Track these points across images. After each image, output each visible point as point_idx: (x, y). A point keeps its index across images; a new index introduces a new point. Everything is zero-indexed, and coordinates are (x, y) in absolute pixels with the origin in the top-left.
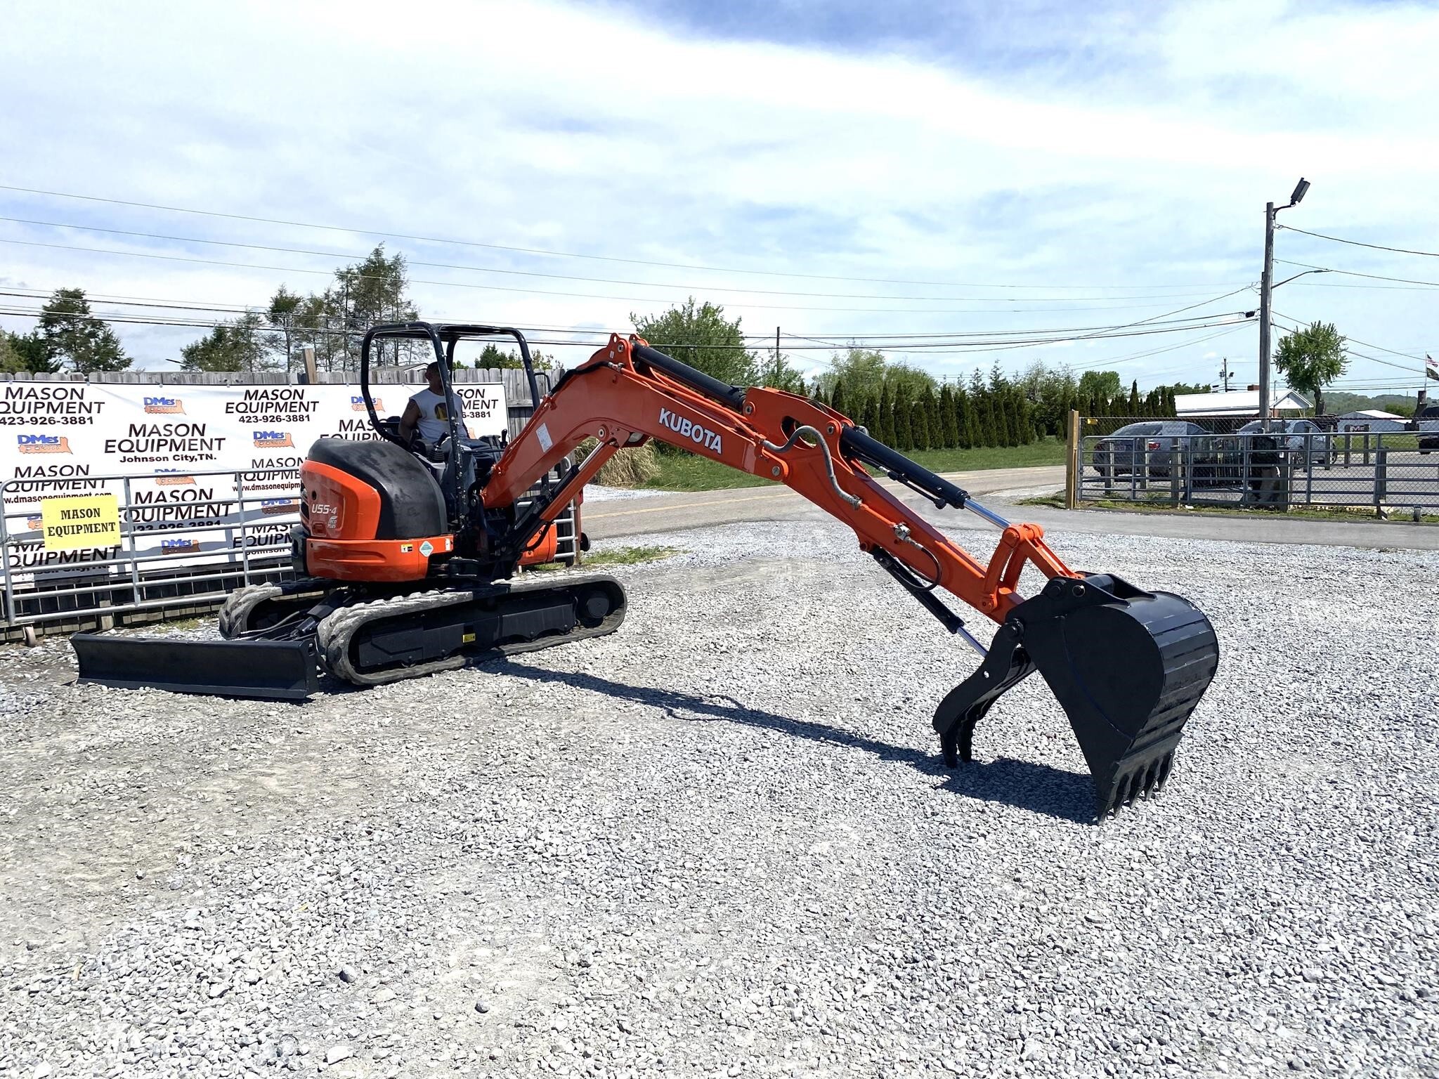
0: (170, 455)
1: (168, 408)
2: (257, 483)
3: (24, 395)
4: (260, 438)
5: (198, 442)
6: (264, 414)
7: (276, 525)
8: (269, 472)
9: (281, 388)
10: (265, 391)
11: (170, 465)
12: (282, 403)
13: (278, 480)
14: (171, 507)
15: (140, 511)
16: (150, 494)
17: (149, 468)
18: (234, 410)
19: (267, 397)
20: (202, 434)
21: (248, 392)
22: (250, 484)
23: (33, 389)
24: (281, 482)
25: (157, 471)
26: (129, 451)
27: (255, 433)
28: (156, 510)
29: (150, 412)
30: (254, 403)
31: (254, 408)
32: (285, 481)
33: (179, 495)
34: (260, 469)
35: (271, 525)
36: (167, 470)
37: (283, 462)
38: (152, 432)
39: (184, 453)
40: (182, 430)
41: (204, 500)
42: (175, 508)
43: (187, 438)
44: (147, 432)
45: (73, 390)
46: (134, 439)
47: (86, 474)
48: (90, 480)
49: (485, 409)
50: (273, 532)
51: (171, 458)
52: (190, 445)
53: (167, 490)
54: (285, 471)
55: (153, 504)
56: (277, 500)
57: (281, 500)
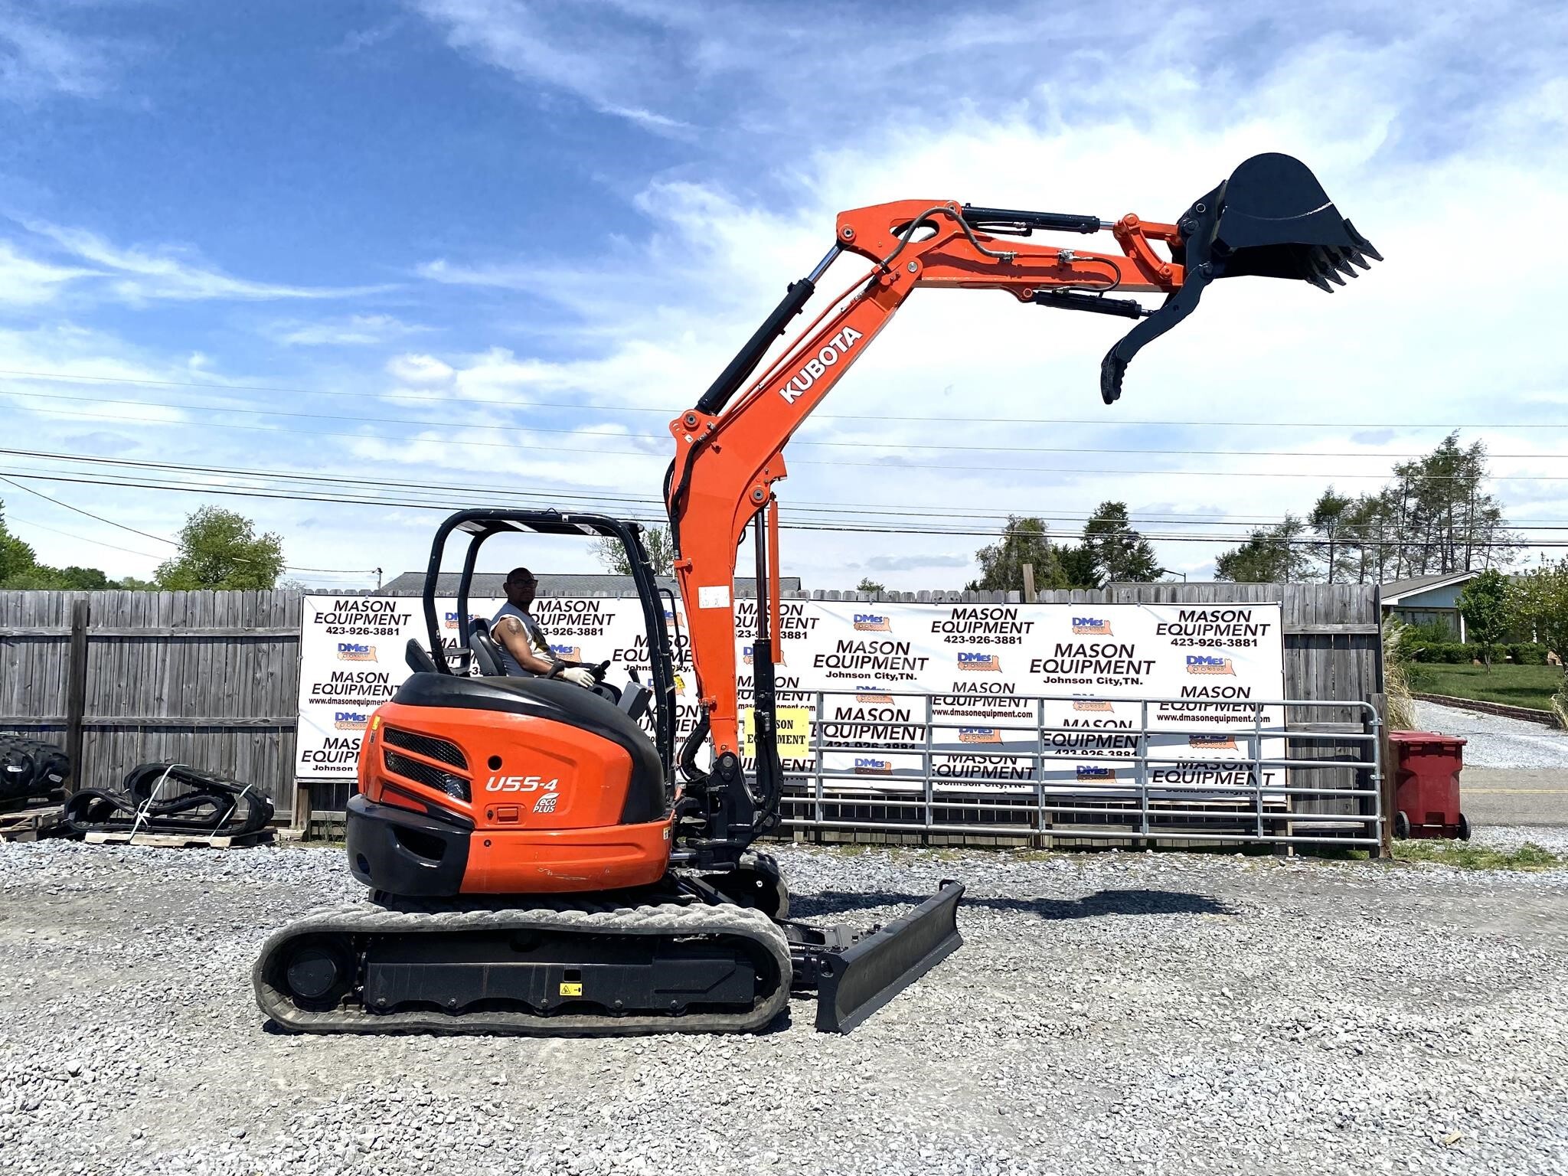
0: (872, 673)
1: (878, 626)
2: (957, 708)
4: (965, 660)
5: (901, 661)
6: (971, 634)
7: (974, 756)
8: (970, 697)
9: (991, 607)
10: (974, 610)
11: (872, 682)
12: (992, 623)
13: (979, 706)
14: (868, 726)
15: (839, 727)
16: (850, 710)
17: (850, 684)
18: (940, 629)
19: (976, 616)
20: (906, 653)
21: (955, 611)
22: (949, 708)
24: (983, 709)
25: (858, 688)
26: (835, 666)
27: (960, 655)
28: (854, 727)
29: (859, 628)
30: (962, 622)
31: (961, 628)
32: (987, 709)
33: (877, 714)
34: (962, 693)
35: (968, 756)
36: (867, 688)
37: (987, 687)
38: (857, 649)
39: (886, 672)
40: (887, 648)
41: (901, 721)
42: (872, 727)
43: (890, 656)
44: (854, 649)
45: (794, 606)
46: (841, 654)
47: (796, 686)
48: (797, 692)
49: (1249, 636)
50: (970, 763)
51: (873, 676)
52: (893, 663)
53: (866, 708)
54: (988, 697)
55: (851, 721)
56: (976, 728)
57: (981, 729)
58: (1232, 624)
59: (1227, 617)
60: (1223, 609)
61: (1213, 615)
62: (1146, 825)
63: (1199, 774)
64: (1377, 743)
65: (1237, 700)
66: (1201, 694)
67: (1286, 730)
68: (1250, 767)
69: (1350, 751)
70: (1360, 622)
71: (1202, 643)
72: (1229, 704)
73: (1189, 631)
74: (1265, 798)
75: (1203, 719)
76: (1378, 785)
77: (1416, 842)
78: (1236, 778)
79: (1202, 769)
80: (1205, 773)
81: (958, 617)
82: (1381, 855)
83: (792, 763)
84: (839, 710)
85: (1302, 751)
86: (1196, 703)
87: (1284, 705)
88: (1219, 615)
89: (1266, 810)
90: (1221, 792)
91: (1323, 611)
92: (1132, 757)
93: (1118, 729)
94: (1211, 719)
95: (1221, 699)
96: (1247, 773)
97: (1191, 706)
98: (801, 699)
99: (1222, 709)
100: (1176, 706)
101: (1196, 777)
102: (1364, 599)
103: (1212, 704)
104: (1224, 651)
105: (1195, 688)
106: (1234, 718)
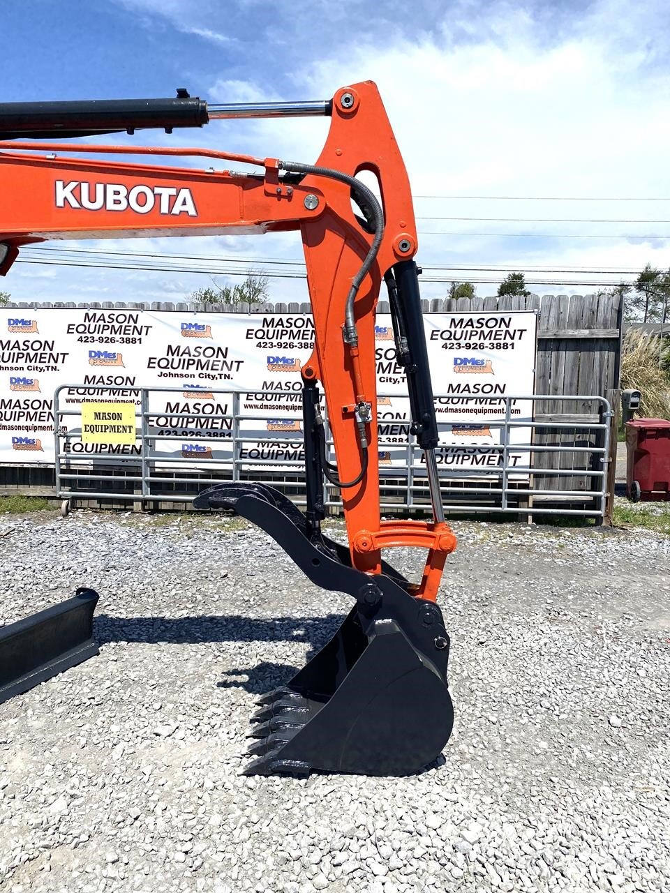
0: (197, 373)
1: (200, 332)
2: (266, 403)
3: (97, 319)
4: (273, 363)
5: (221, 364)
6: (279, 340)
7: (278, 442)
8: (276, 394)
9: (295, 317)
10: (281, 319)
11: (196, 381)
12: (296, 330)
13: (283, 402)
14: (193, 418)
15: (169, 419)
16: (178, 404)
17: (178, 383)
18: (253, 336)
19: (282, 325)
20: (225, 357)
21: (265, 320)
22: (259, 403)
23: (103, 315)
25: (185, 386)
26: (166, 368)
27: (269, 358)
28: (181, 419)
29: (185, 335)
30: (271, 329)
31: (270, 335)
32: (290, 403)
33: (200, 407)
34: (269, 390)
35: (274, 442)
36: (192, 386)
37: (291, 385)
38: (184, 353)
39: (208, 372)
40: (209, 352)
41: (220, 414)
42: (196, 419)
43: (211, 359)
44: (180, 354)
45: (131, 316)
46: (170, 357)
47: (132, 384)
48: (134, 390)
49: (508, 340)
50: (275, 448)
51: (197, 376)
52: (213, 365)
53: (191, 403)
54: (290, 394)
55: (179, 414)
56: (280, 420)
57: (285, 420)
58: (494, 329)
59: (491, 323)
60: (487, 317)
61: (478, 322)
62: (410, 498)
63: (459, 456)
64: (608, 431)
65: (496, 396)
66: (464, 390)
67: (533, 420)
68: (501, 451)
69: (587, 437)
70: (605, 328)
71: (468, 346)
72: (487, 398)
73: (458, 337)
74: (510, 476)
75: (464, 411)
76: (606, 468)
77: (646, 504)
78: (489, 460)
79: (461, 453)
80: (463, 456)
81: (268, 326)
82: (604, 524)
83: (130, 448)
84: (169, 404)
85: (548, 438)
86: (459, 398)
87: (533, 399)
88: (484, 322)
89: (511, 486)
90: (476, 471)
91: (574, 318)
92: (405, 443)
93: (394, 420)
94: (471, 411)
95: (480, 394)
96: (498, 455)
97: (455, 400)
98: (137, 395)
99: (481, 403)
100: (443, 400)
101: (456, 458)
102: (610, 307)
103: (472, 399)
104: (484, 353)
105: (459, 385)
106: (491, 411)
